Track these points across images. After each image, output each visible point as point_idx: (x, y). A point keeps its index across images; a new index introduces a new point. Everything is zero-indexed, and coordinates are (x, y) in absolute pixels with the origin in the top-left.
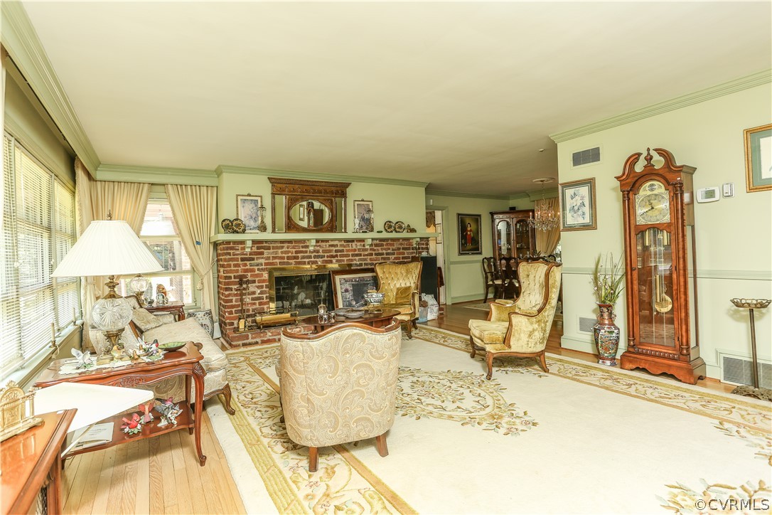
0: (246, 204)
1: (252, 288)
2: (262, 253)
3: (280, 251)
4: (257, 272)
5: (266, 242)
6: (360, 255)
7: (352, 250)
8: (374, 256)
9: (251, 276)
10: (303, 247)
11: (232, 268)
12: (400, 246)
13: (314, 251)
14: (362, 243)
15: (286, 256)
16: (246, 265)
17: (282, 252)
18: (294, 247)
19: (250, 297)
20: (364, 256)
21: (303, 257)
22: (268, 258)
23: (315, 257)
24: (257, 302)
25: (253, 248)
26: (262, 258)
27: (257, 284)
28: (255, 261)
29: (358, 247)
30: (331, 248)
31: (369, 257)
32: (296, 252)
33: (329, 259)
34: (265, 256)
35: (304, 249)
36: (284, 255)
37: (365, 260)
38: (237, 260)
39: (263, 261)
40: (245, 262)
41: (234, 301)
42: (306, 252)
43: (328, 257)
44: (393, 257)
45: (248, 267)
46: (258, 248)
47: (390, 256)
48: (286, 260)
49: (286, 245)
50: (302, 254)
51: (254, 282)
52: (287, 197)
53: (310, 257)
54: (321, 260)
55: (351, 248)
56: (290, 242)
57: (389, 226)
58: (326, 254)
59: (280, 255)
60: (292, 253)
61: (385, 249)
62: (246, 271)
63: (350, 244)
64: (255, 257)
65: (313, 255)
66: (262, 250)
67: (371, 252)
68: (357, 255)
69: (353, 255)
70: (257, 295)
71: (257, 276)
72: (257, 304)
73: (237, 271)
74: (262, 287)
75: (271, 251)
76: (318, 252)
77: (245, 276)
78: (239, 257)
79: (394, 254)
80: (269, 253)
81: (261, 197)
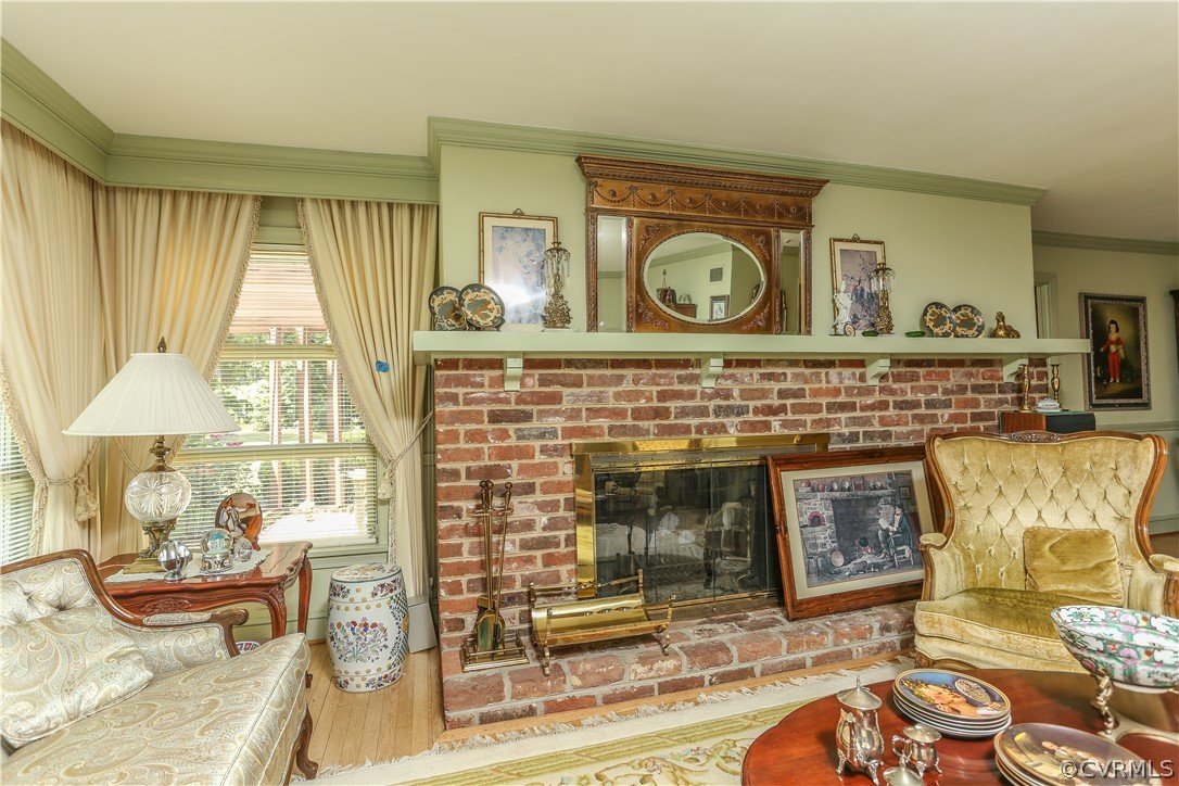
0: (509, 243)
1: (521, 508)
2: (555, 398)
3: (611, 390)
4: (539, 458)
5: (570, 363)
6: (852, 407)
7: (828, 392)
8: (891, 412)
9: (522, 470)
10: (681, 380)
11: (462, 445)
12: (964, 381)
13: (717, 394)
14: (858, 371)
15: (629, 406)
16: (504, 435)
17: (618, 396)
18: (653, 381)
19: (517, 537)
20: (863, 409)
21: (684, 413)
22: (574, 414)
23: (719, 411)
24: (538, 554)
25: (529, 381)
26: (557, 413)
27: (539, 497)
28: (535, 424)
29: (847, 382)
30: (767, 385)
31: (878, 414)
32: (662, 396)
33: (761, 418)
34: (565, 405)
35: (685, 388)
36: (624, 404)
37: (867, 421)
38: (476, 417)
39: (558, 423)
40: (503, 426)
41: (465, 549)
42: (692, 395)
43: (757, 411)
44: (947, 413)
45: (512, 442)
46: (543, 382)
47: (939, 412)
48: (629, 422)
49: (629, 373)
50: (680, 403)
51: (529, 489)
52: (636, 221)
53: (703, 412)
54: (737, 420)
55: (824, 385)
56: (643, 363)
57: (935, 317)
58: (752, 404)
59: (611, 404)
60: (649, 399)
61: (924, 390)
62: (505, 453)
63: (823, 371)
64: (535, 409)
65: (712, 404)
66: (557, 388)
67: (884, 398)
68: (843, 407)
69: (831, 407)
70: (537, 533)
71: (540, 469)
72: (539, 562)
73: (478, 454)
74: (554, 505)
75: (585, 390)
76: (727, 395)
77: (501, 472)
78: (485, 408)
79: (947, 404)
80: (577, 398)
81: (555, 220)
